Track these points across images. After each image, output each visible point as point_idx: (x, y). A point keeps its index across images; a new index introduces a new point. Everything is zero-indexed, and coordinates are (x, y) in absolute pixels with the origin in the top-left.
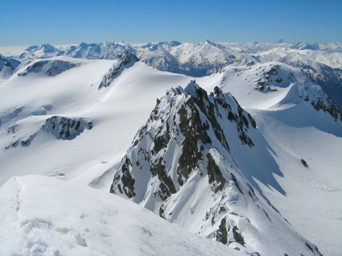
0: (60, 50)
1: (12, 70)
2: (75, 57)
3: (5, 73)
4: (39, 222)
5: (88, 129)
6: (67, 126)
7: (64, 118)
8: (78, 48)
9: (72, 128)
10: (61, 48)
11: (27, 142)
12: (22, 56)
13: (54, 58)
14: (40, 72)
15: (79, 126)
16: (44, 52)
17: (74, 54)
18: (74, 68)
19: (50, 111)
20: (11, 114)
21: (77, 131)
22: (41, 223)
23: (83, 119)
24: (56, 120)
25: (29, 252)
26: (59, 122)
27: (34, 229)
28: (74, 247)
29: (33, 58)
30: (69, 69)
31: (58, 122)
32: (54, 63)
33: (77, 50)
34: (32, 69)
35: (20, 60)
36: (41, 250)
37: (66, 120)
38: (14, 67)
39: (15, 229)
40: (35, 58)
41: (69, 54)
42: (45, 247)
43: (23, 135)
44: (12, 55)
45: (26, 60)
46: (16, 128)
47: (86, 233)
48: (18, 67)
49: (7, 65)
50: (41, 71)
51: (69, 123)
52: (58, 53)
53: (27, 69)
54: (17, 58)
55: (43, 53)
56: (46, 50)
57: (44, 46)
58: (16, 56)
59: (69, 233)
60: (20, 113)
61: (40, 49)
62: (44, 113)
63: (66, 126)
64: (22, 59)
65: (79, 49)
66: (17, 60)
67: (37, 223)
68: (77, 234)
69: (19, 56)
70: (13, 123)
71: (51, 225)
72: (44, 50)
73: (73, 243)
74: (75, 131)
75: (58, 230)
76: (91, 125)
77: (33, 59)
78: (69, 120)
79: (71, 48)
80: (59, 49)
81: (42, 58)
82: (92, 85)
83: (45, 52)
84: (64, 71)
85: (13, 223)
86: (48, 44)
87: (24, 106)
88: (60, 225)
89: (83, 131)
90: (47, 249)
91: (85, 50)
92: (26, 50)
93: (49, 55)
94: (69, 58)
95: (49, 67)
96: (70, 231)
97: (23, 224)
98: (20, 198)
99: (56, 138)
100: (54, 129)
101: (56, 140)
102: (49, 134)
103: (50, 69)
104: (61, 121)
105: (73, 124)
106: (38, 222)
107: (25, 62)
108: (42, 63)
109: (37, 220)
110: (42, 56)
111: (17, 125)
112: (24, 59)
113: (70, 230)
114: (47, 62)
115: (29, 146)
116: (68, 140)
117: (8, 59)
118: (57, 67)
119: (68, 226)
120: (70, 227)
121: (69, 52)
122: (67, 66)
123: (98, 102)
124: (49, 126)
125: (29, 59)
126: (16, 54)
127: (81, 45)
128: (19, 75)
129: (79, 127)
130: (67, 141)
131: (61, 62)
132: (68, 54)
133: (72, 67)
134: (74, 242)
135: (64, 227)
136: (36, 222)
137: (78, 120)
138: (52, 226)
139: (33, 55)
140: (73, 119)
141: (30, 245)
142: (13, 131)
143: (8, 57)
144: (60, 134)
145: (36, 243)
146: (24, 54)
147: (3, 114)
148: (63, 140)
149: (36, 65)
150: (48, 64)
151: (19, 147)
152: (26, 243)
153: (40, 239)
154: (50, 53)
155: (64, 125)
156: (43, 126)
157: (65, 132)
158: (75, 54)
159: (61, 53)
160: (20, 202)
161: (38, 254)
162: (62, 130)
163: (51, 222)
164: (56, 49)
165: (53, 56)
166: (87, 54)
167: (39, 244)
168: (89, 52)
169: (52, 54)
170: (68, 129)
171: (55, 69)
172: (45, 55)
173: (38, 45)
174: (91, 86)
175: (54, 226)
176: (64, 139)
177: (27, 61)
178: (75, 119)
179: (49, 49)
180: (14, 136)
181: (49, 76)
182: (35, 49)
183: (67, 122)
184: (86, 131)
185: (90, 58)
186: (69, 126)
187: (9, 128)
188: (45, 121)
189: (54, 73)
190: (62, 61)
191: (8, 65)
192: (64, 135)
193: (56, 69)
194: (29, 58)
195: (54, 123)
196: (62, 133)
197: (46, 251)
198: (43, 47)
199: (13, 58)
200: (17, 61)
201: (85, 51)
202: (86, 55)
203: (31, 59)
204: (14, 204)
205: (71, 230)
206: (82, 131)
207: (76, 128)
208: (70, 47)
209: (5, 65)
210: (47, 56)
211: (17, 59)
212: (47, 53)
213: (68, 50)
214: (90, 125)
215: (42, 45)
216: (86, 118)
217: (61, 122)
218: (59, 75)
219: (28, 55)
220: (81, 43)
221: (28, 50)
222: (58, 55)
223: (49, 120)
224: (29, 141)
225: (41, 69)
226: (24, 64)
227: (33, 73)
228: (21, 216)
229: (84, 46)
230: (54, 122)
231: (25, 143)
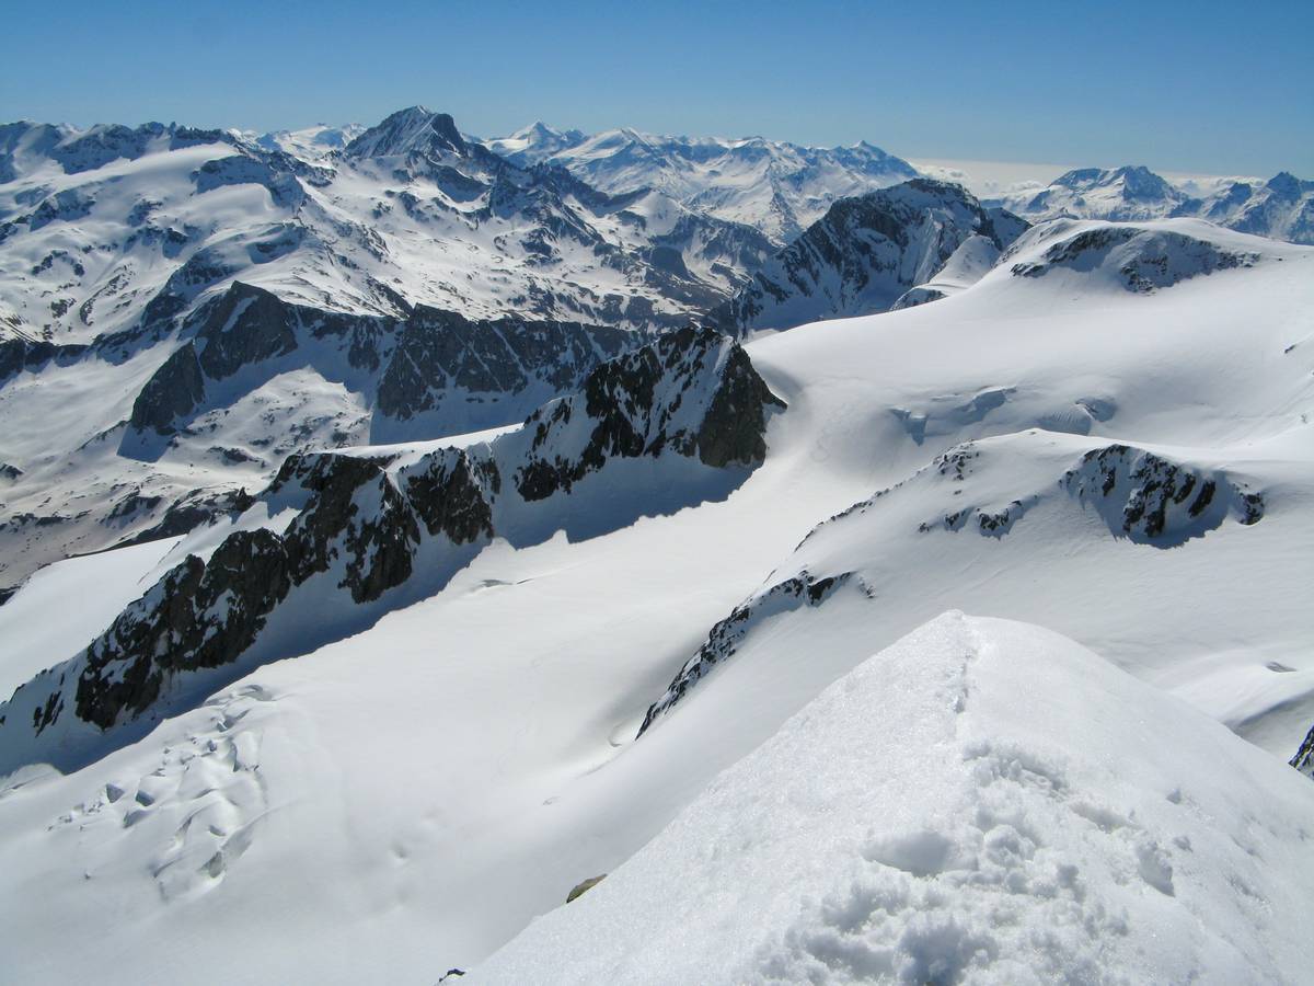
0: (1187, 193)
1: (996, 249)
2: (1241, 227)
3: (967, 256)
4: (1024, 768)
5: (1242, 522)
6: (1159, 492)
7: (1153, 457)
8: (1259, 194)
9: (1180, 504)
10: (1190, 185)
11: (999, 522)
12: (1038, 203)
13: (1158, 222)
14: (1095, 270)
15: (1208, 501)
16: (1122, 198)
17: (1238, 214)
18: (1231, 270)
19: (1107, 422)
20: (965, 409)
21: (1196, 518)
22: (1030, 773)
23: (1227, 478)
24: (1121, 461)
25: (978, 840)
26: (1133, 470)
27: (1006, 783)
28: (1125, 882)
29: (1079, 215)
30: (1208, 273)
31: (1128, 471)
32: (1152, 244)
33: (1253, 202)
34: (1066, 256)
35: (1029, 217)
36: (1020, 847)
37: (1159, 469)
38: (1002, 241)
39: (944, 762)
40: (1085, 217)
41: (1220, 211)
42: (1033, 845)
43: (989, 491)
44: (1006, 195)
45: (1050, 220)
46: (970, 464)
47: (1177, 852)
48: (1019, 242)
49: (981, 230)
50: (1098, 266)
51: (1170, 481)
52: (1175, 203)
53: (1048, 255)
54: (1018, 209)
55: (1119, 201)
56: (1130, 189)
57: (1128, 172)
58: (1018, 199)
59: (1115, 833)
60: (996, 413)
61: (1109, 183)
62: (1082, 427)
63: (1157, 494)
64: (1036, 215)
65: (1263, 199)
66: (1020, 216)
67: (1015, 766)
68: (1146, 843)
69: (1028, 202)
70: (964, 445)
71: (1063, 789)
72: (1126, 189)
73: (1125, 870)
74: (1187, 518)
75: (1082, 811)
76: (1257, 506)
77: (1075, 218)
78: (1174, 470)
79: (1232, 190)
80: (1183, 191)
81: (1113, 216)
82: (1291, 348)
83: (1127, 195)
84: (1189, 276)
85: (940, 745)
86: (1144, 168)
87: (1012, 387)
88: (1091, 797)
89: (1220, 523)
90: (1039, 852)
91: (1287, 203)
92: (1056, 183)
93: (1142, 208)
94: (1219, 229)
95: (1134, 255)
96: (1125, 828)
97: (973, 754)
98: (971, 676)
99: (1108, 530)
100: (1109, 494)
101: (1105, 538)
102: (1084, 508)
103: (1134, 263)
104: (1140, 469)
105: (1186, 490)
106: (1020, 766)
107: (1047, 226)
108: (1109, 237)
109: (1017, 758)
110: (1111, 209)
111: (977, 455)
112: (1043, 216)
113: (1121, 824)
114: (1127, 235)
115: (1004, 537)
116: (1154, 546)
117: (988, 208)
118: (1165, 258)
119: (1120, 809)
120: (1127, 815)
121: (1221, 206)
122: (1203, 260)
123: (1304, 420)
124: (1093, 479)
125: (1063, 216)
126: (1021, 193)
127: (1271, 184)
128: (1016, 271)
129: (1208, 506)
130: (1147, 549)
131: (1178, 242)
132: (1213, 213)
133: (1221, 266)
134: (1131, 867)
135: (1105, 807)
136: (1013, 763)
137: (1207, 477)
138: (1065, 794)
139: (1080, 203)
140: (1190, 472)
141: (985, 822)
142: (959, 471)
143: (987, 201)
144: (1126, 518)
145: (1004, 822)
146: (1047, 194)
147: (934, 404)
148: (1135, 543)
149: (1086, 241)
150: (1131, 242)
151: (969, 534)
152: (975, 810)
153: (1021, 815)
154: (1146, 202)
155: (1150, 487)
156: (1068, 473)
157: (1149, 513)
158: (1243, 218)
159: (1189, 207)
160: (970, 690)
161: (1006, 854)
162: (1139, 503)
163: (1060, 778)
164: (1171, 188)
165: (1153, 213)
166: (1294, 220)
167: (1014, 830)
168: (1303, 216)
169: (1152, 207)
170: (1163, 504)
171: (1152, 265)
172: (1126, 209)
173: (1103, 169)
174: (1287, 351)
175: (1071, 796)
176: (1137, 540)
177: (1055, 222)
178: (1198, 472)
179: (1143, 187)
180: (957, 489)
181: (1129, 290)
182: (1091, 181)
183: (1163, 478)
184: (1231, 526)
185: (1302, 238)
186: (1168, 495)
187: (946, 457)
188: (1082, 456)
189: (1148, 279)
190: (1186, 238)
191: (985, 229)
192: (1143, 523)
193: (1159, 268)
194: (1063, 214)
195: (1112, 473)
196: (1134, 516)
197: (1031, 859)
198: (1122, 177)
199: (1006, 207)
200: (1018, 219)
201: (1288, 208)
202: (1288, 226)
203: (1068, 216)
204: (952, 687)
205: (1129, 826)
206: (1215, 524)
207: (1195, 509)
208: (1226, 186)
209: (975, 228)
210: (1132, 214)
211: (1019, 213)
212: (1133, 199)
213: (1216, 197)
214: (1251, 505)
215: (1117, 169)
216: (1240, 476)
217: (1140, 474)
218: (1165, 289)
219: (1062, 201)
220: (1276, 175)
221: (1063, 181)
222: (1175, 213)
223: (1095, 459)
224: (1006, 520)
225: (1101, 259)
226: (1042, 234)
227: (1068, 270)
228: (968, 730)
229: (1286, 187)
230: (1115, 469)
231: (993, 525)
